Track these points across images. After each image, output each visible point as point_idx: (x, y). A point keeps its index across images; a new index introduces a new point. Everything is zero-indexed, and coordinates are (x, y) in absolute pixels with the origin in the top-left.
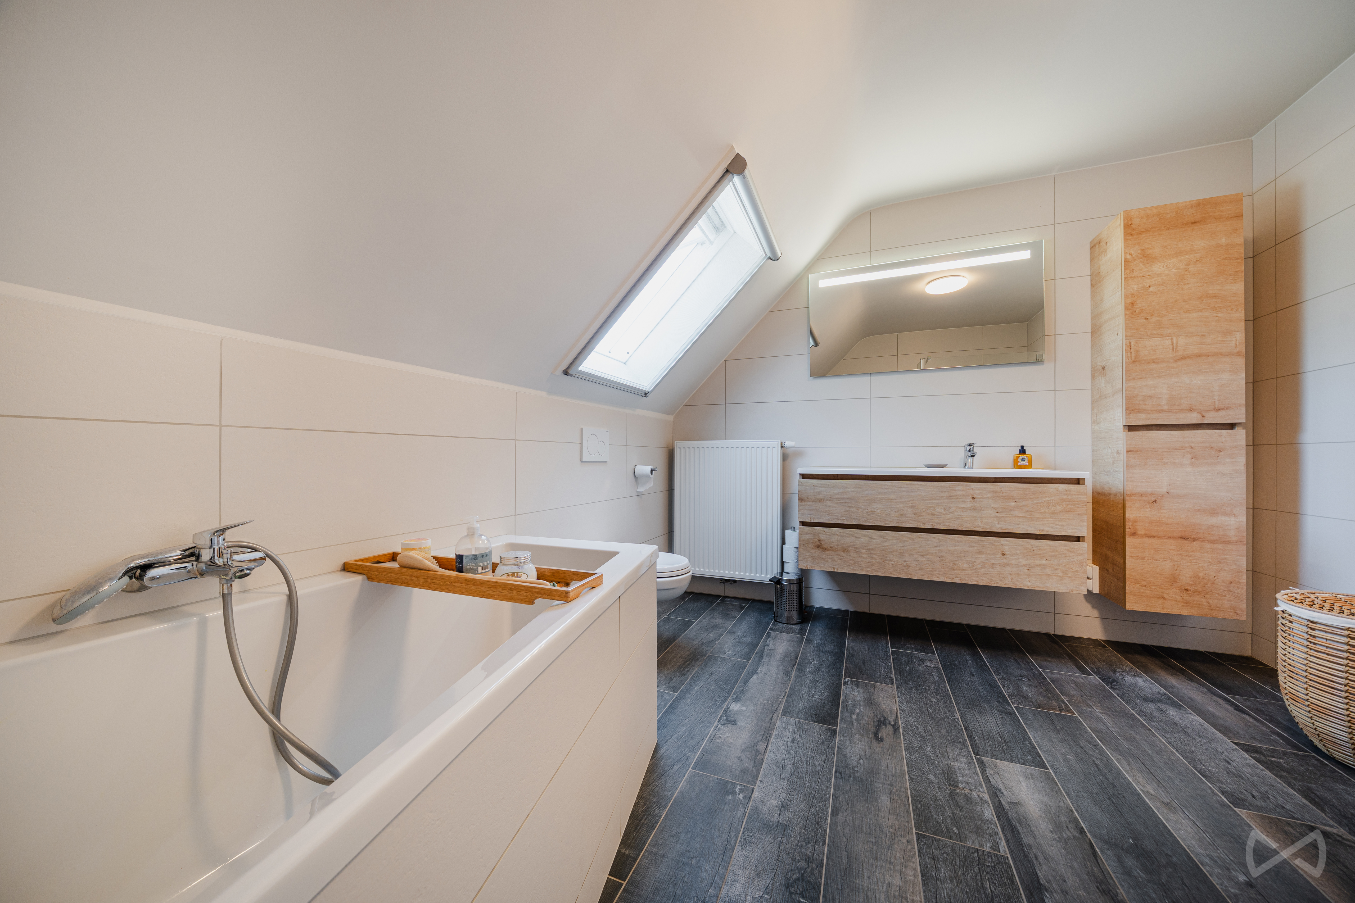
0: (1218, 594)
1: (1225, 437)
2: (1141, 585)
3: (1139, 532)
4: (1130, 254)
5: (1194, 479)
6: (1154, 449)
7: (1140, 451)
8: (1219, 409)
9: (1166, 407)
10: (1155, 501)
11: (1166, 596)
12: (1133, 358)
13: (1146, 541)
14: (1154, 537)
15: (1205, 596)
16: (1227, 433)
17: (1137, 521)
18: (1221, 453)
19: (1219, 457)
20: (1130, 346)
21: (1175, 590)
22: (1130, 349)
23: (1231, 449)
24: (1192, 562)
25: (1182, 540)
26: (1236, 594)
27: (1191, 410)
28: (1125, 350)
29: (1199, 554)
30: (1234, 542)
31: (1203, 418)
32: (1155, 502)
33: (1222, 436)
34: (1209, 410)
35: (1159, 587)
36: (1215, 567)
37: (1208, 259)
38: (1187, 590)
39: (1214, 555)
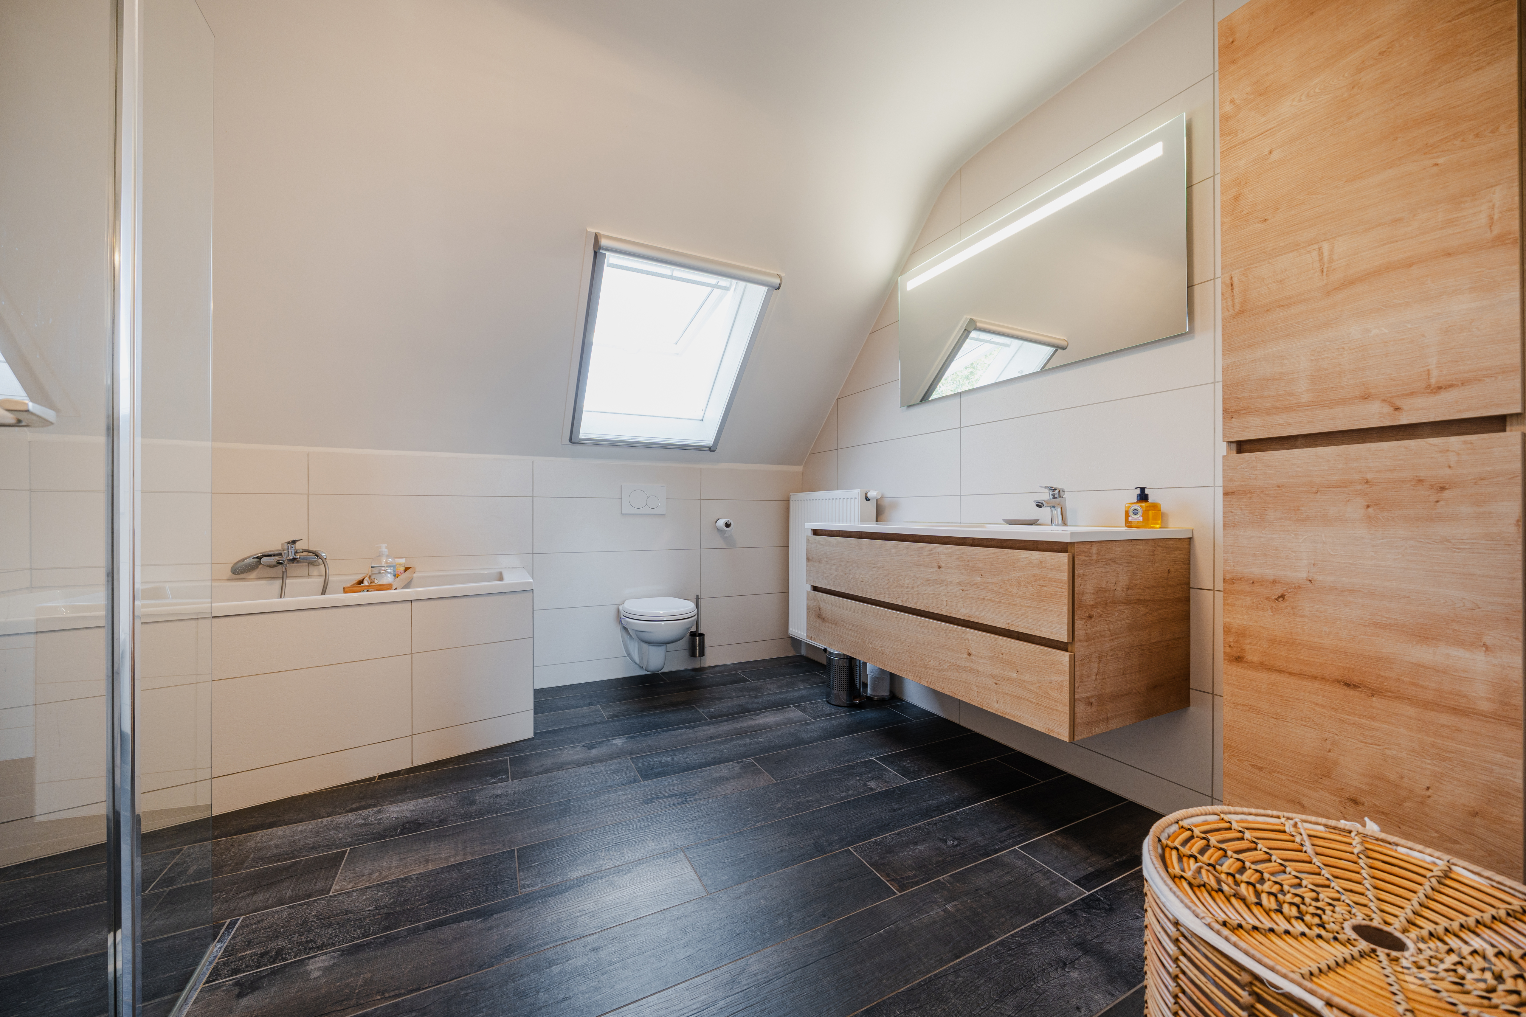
0: (1437, 832)
1: (1458, 454)
2: (1252, 766)
3: (1249, 657)
4: (1232, 101)
5: (1372, 554)
6: (1279, 487)
7: (1251, 493)
8: (1440, 388)
9: (1305, 398)
10: (1282, 596)
11: (1305, 801)
12: (1238, 307)
13: (1263, 678)
14: (1280, 671)
15: (1402, 827)
16: (1465, 443)
17: (1244, 635)
18: (1446, 494)
19: (1441, 503)
20: (1232, 285)
21: (1327, 794)
22: (1232, 289)
23: (1475, 483)
24: (1369, 741)
25: (1344, 687)
26: (1493, 848)
27: (1366, 397)
28: (1223, 294)
29: (1385, 726)
30: (1486, 716)
31: (1397, 413)
32: (1280, 599)
33: (1448, 450)
34: (1412, 393)
35: (1290, 779)
36: (1429, 767)
37: (1411, 38)
38: (1355, 801)
39: (1426, 737)
